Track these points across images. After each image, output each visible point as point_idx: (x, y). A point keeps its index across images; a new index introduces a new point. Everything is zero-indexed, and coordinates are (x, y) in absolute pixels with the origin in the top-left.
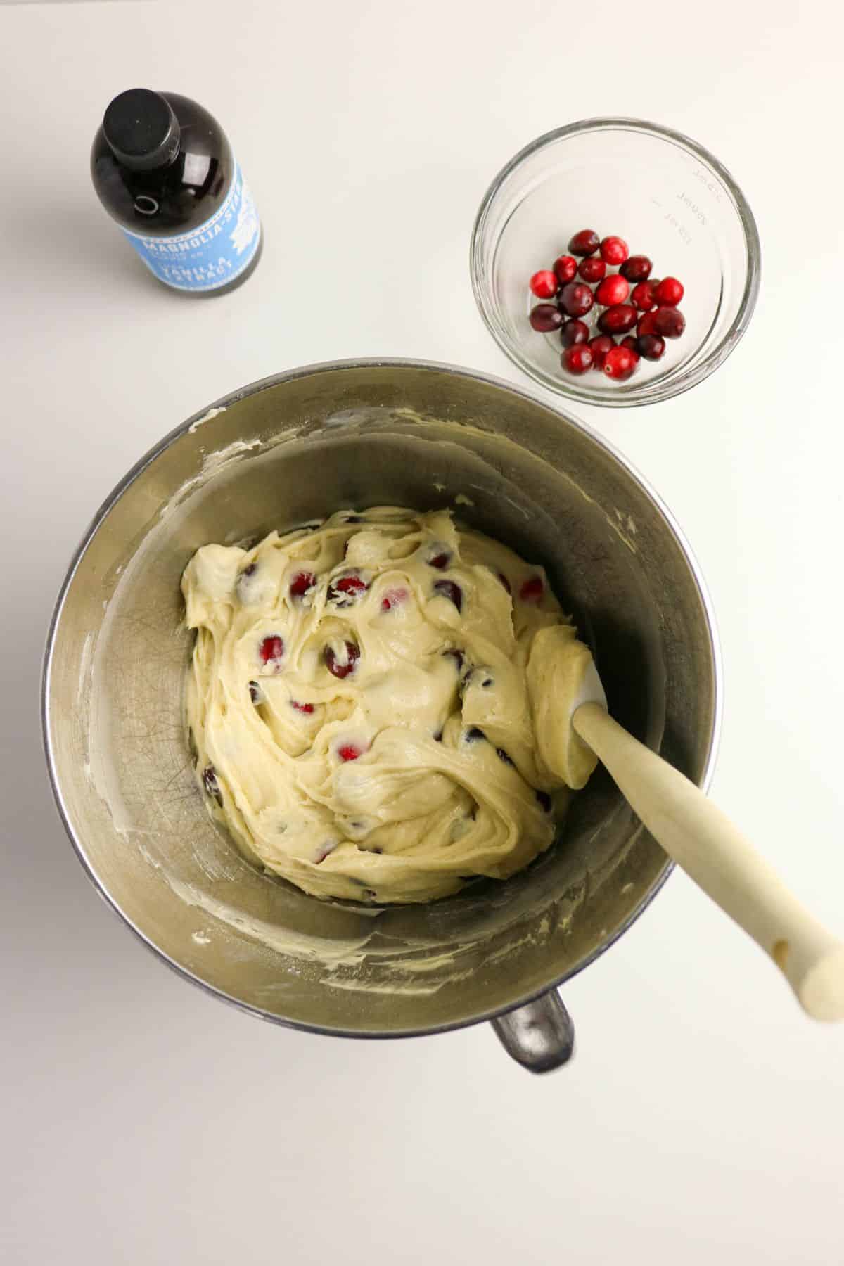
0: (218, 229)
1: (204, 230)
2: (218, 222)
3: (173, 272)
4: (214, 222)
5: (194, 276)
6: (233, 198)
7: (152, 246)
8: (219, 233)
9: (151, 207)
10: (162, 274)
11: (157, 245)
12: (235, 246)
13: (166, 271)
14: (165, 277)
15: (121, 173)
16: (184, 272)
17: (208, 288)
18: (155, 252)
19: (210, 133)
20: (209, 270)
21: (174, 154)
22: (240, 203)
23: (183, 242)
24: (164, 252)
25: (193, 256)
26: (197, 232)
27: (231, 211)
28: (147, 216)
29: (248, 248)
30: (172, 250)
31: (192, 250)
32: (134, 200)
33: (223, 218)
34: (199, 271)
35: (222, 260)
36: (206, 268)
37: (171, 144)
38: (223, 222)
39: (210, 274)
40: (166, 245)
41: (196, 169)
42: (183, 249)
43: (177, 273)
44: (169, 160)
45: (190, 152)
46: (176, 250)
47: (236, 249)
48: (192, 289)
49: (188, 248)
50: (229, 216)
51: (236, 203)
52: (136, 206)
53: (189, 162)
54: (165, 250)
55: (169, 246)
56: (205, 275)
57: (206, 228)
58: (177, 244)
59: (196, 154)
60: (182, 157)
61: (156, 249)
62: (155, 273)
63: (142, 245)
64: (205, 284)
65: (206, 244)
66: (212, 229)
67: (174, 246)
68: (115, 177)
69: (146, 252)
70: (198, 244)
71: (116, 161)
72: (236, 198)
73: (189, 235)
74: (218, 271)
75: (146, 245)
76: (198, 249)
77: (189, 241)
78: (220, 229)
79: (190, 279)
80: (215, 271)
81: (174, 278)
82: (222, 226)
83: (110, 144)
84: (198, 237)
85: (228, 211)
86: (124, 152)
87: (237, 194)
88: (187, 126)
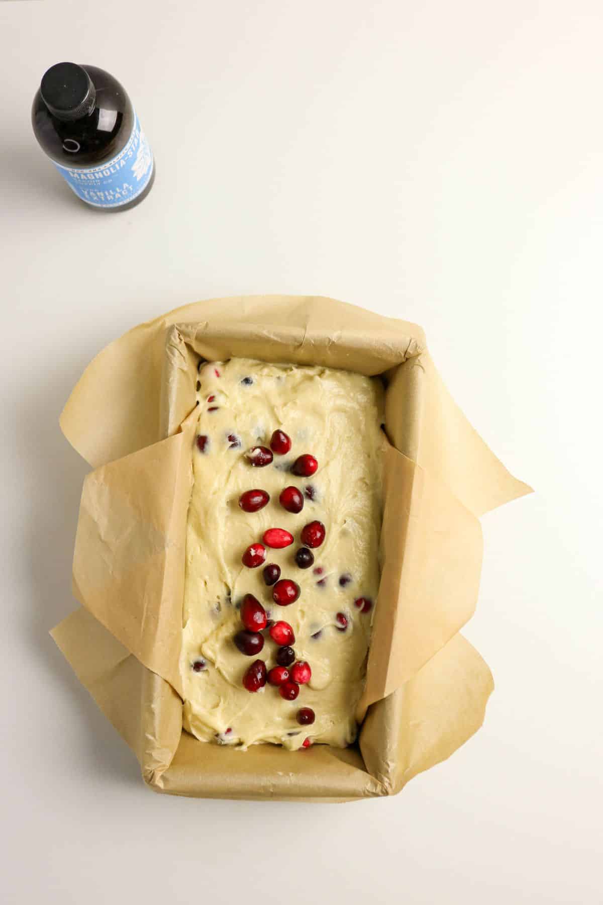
0: (123, 163)
1: (113, 163)
2: (123, 158)
3: (91, 193)
4: (120, 158)
5: (105, 196)
6: (134, 141)
7: (76, 175)
8: (123, 166)
9: (76, 147)
10: (83, 195)
11: (79, 175)
12: (135, 175)
13: (86, 192)
14: (85, 197)
15: (54, 124)
16: (98, 194)
17: (116, 205)
18: (78, 179)
19: (117, 94)
20: (117, 192)
21: (91, 109)
22: (138, 144)
23: (98, 173)
24: (85, 180)
25: (105, 183)
26: (107, 165)
27: (133, 151)
28: (72, 154)
29: (144, 176)
30: (90, 178)
31: (105, 178)
32: (63, 142)
33: (126, 155)
34: (109, 194)
35: (125, 185)
36: (114, 190)
37: (90, 101)
38: (126, 158)
39: (117, 195)
40: (85, 175)
41: (107, 120)
42: (98, 177)
43: (94, 194)
44: (88, 114)
45: (103, 107)
46: (93, 178)
47: (136, 177)
48: (104, 206)
49: (101, 176)
50: (130, 154)
51: (136, 145)
52: (64, 147)
53: (102, 115)
54: (85, 178)
55: (88, 175)
56: (114, 196)
57: (114, 162)
58: (93, 174)
59: (107, 109)
60: (97, 112)
61: (78, 178)
62: (77, 194)
63: (70, 175)
64: (114, 202)
65: (115, 173)
66: (119, 163)
67: (92, 175)
68: (49, 126)
69: (71, 179)
70: (109, 173)
71: (49, 114)
72: (136, 140)
73: (102, 167)
74: (123, 193)
75: (72, 175)
76: (109, 177)
77: (102, 172)
78: (124, 163)
79: (103, 198)
80: (121, 193)
81: (91, 198)
82: (125, 161)
83: (46, 103)
84: (109, 169)
85: (130, 150)
86: (56, 107)
87: (136, 137)
88: (99, 90)
